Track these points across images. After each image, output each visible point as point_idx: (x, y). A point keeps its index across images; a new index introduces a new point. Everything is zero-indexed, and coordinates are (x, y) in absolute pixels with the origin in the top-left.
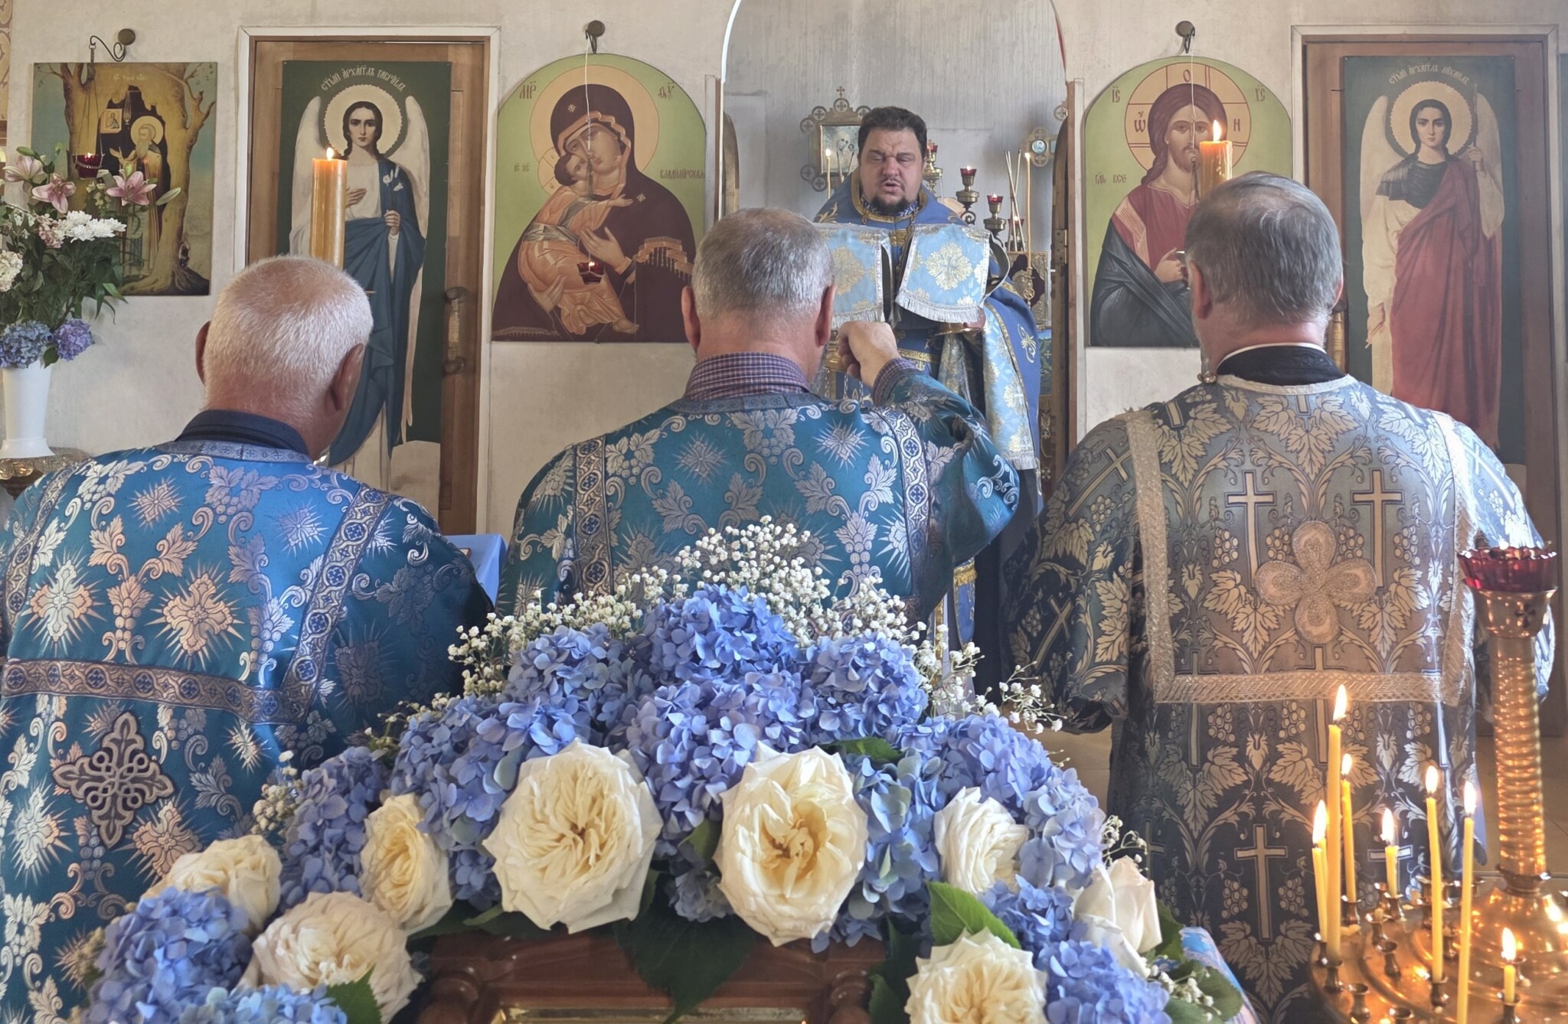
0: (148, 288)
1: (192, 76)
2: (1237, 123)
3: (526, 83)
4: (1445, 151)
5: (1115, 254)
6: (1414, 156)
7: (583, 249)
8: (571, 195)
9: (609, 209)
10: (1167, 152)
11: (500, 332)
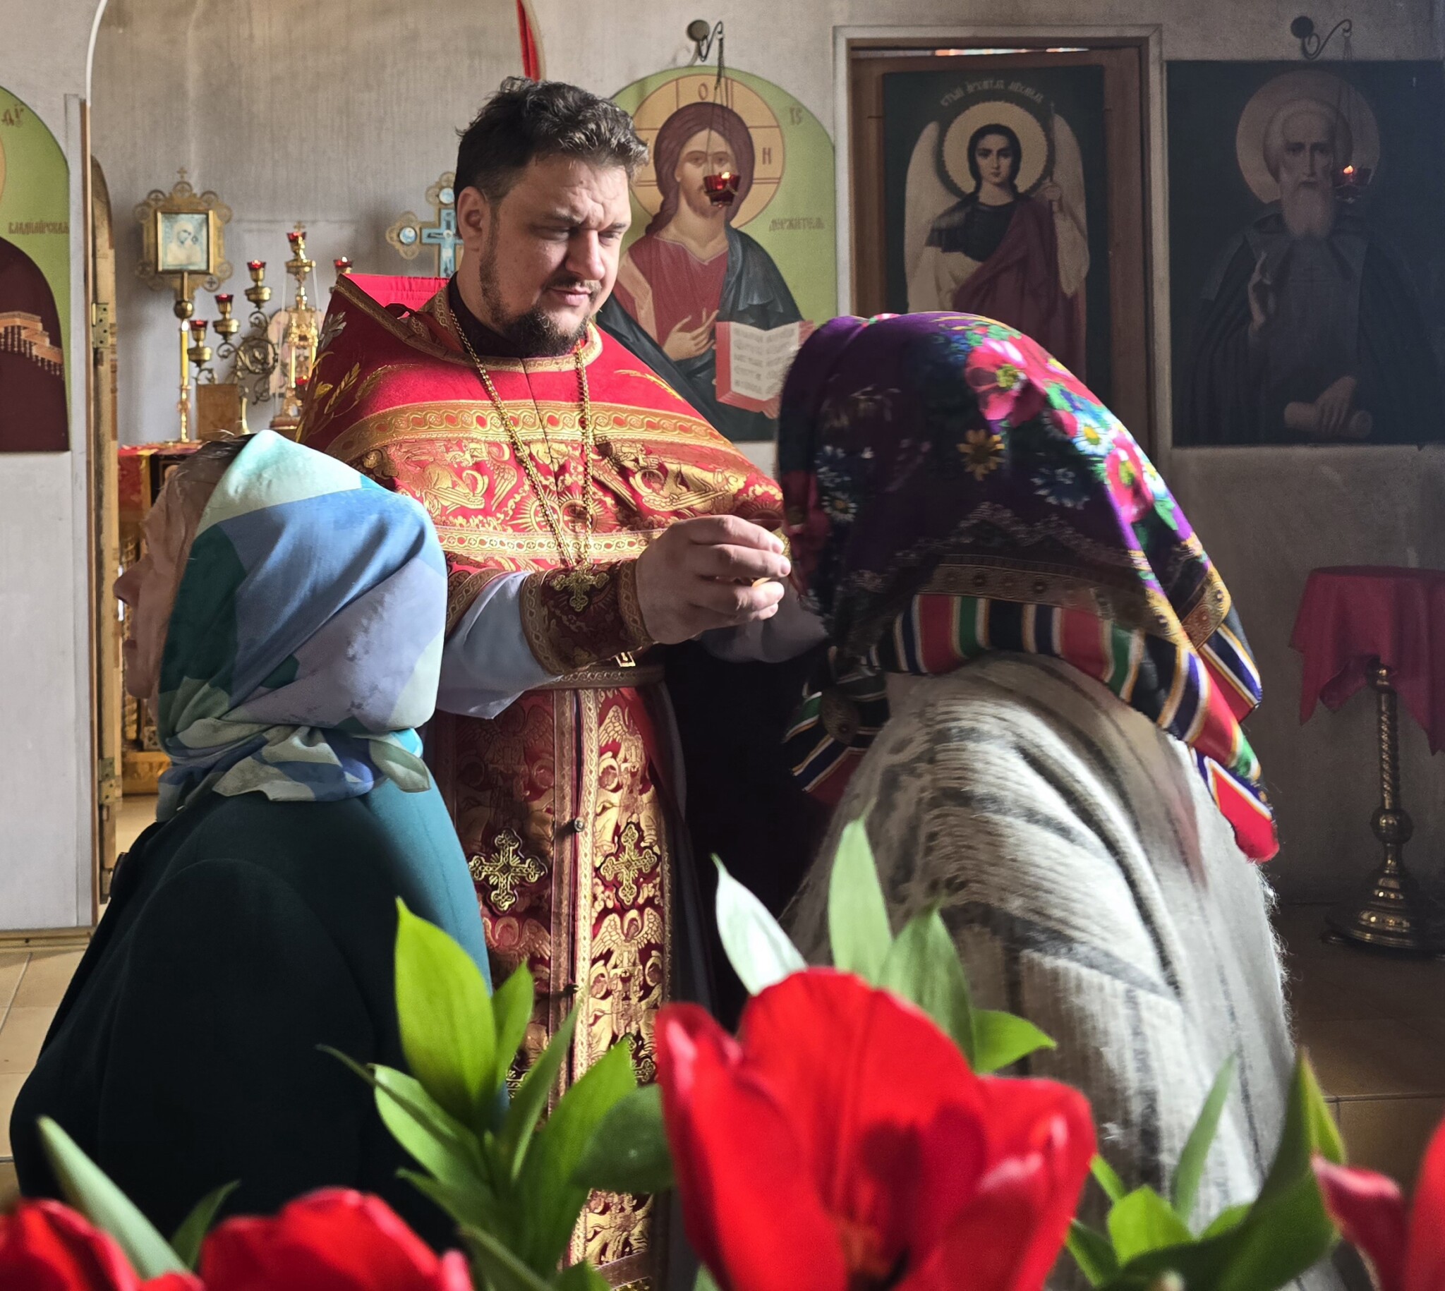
2: (767, 153)
4: (1013, 188)
5: (613, 326)
6: (974, 196)
10: (677, 192)
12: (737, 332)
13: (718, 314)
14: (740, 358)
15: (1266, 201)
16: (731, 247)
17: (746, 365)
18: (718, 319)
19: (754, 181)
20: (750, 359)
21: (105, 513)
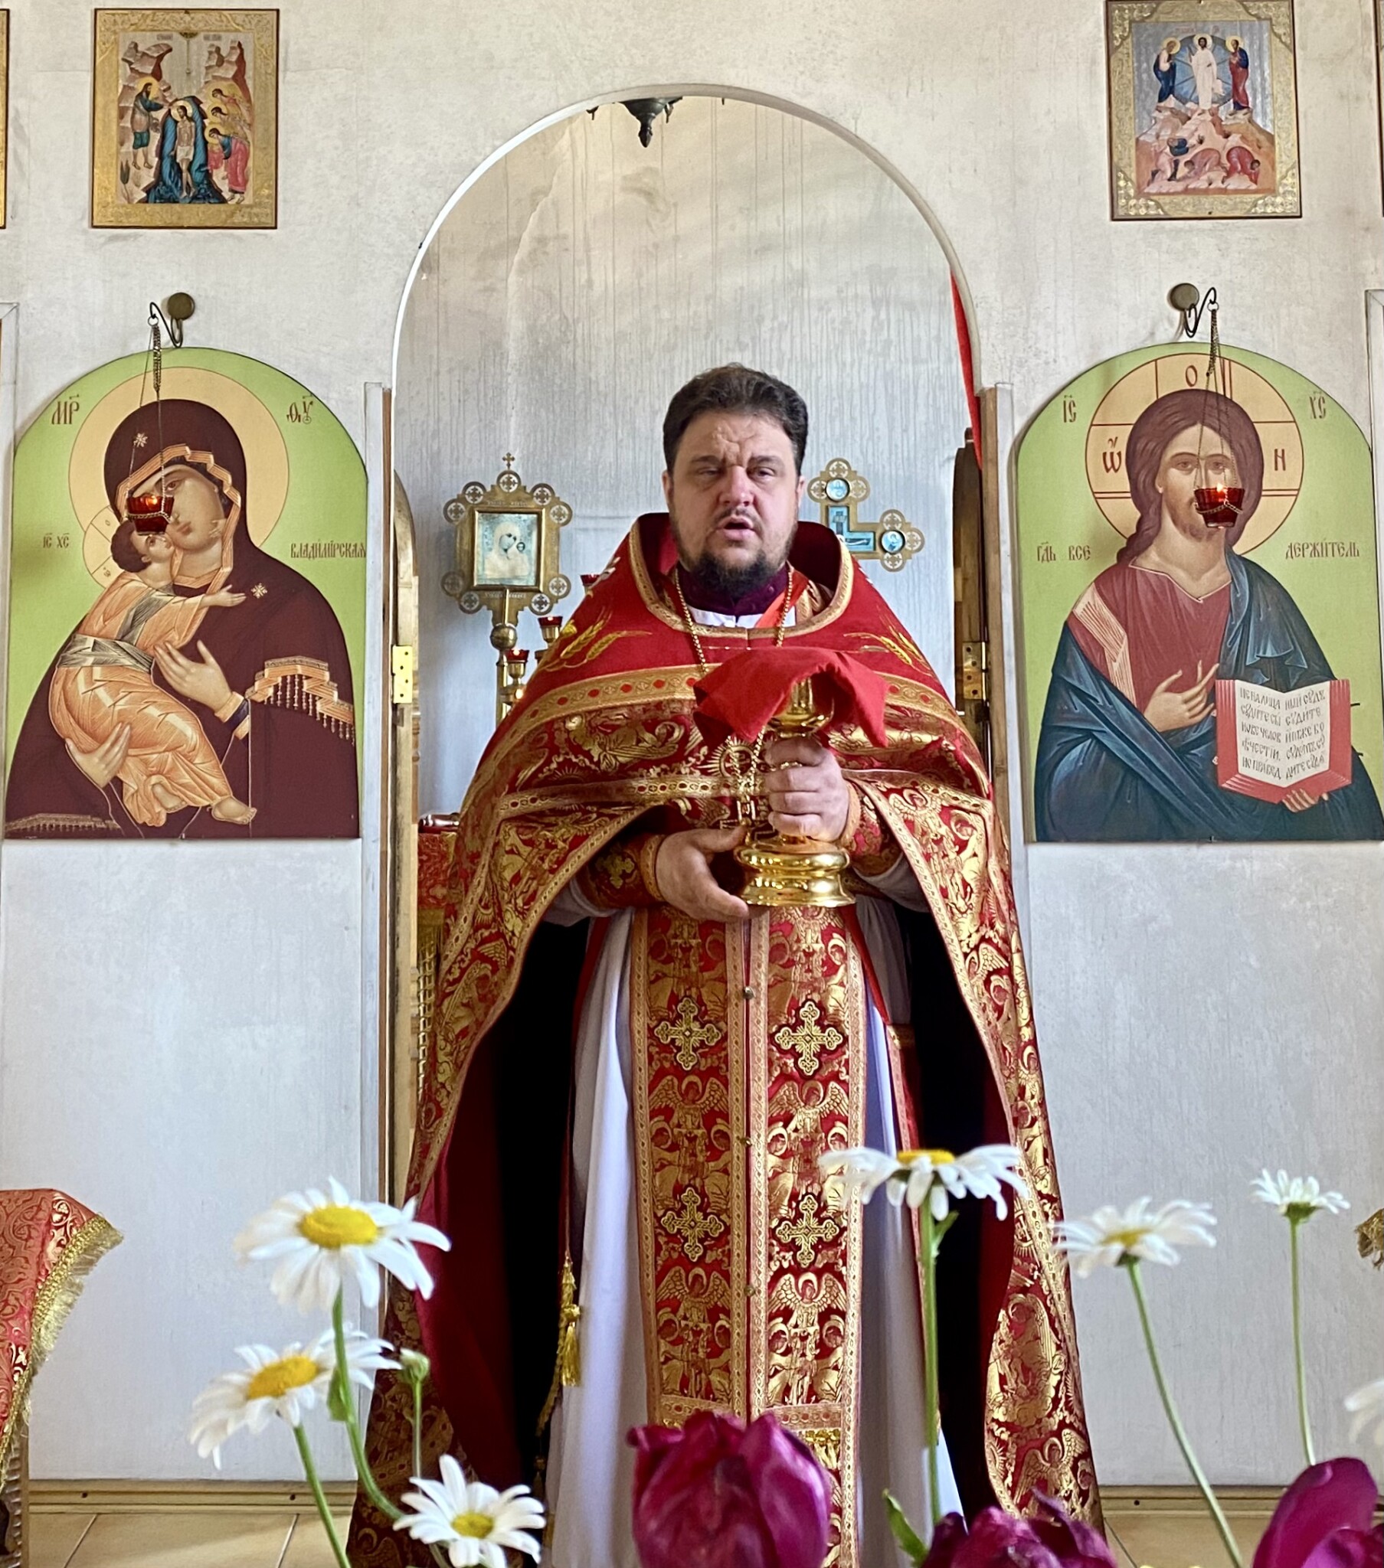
2: (1280, 457)
3: (63, 399)
5: (1076, 683)
7: (160, 679)
8: (138, 589)
9: (204, 611)
10: (1160, 507)
11: (21, 824)
12: (1244, 693)
13: (1217, 670)
14: (1250, 729)
16: (1234, 578)
17: (1258, 738)
18: (1218, 675)
19: (1264, 493)
20: (1264, 732)
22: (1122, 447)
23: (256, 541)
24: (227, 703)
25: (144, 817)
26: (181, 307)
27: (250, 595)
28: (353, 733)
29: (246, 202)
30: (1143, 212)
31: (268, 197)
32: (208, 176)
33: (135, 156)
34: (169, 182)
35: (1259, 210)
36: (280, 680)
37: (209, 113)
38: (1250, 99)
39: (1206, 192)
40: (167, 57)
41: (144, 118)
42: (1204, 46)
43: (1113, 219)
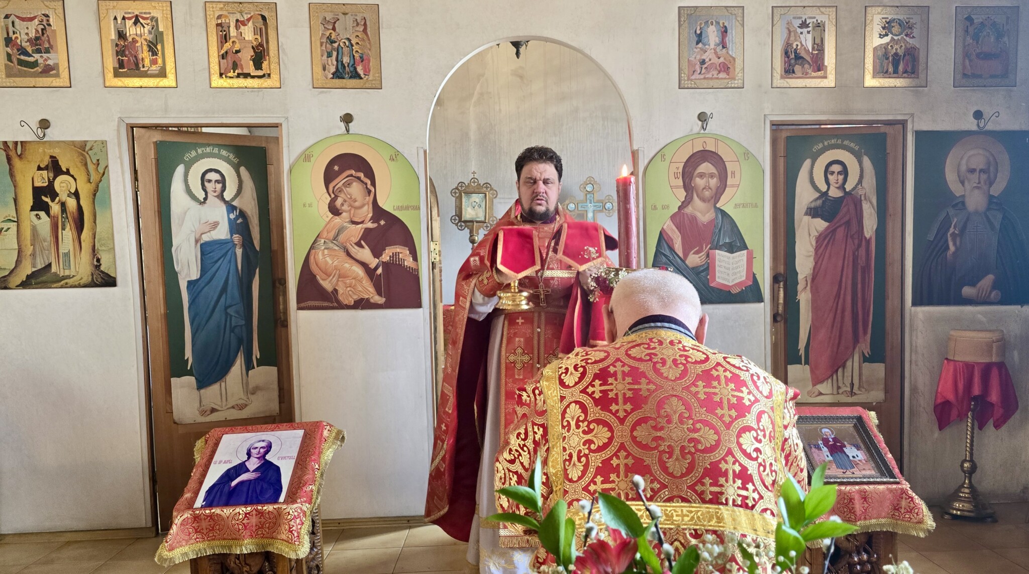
0: (77, 283)
1: (91, 149)
2: (733, 173)
3: (307, 153)
4: (844, 189)
5: (663, 252)
6: (826, 193)
7: (348, 254)
8: (339, 222)
9: (363, 230)
10: (693, 191)
11: (302, 305)
12: (719, 254)
13: (710, 247)
14: (720, 266)
15: (958, 195)
16: (717, 216)
17: (723, 269)
18: (710, 249)
19: (727, 187)
20: (725, 267)
21: (438, 335)
22: (681, 170)
23: (381, 203)
24: (373, 262)
25: (346, 302)
26: (347, 119)
27: (379, 224)
28: (418, 272)
29: (370, 79)
30: (690, 86)
31: (378, 77)
32: (355, 69)
33: (328, 60)
34: (341, 71)
35: (729, 85)
36: (391, 254)
37: (354, 44)
38: (728, 44)
39: (711, 79)
40: (337, 22)
41: (330, 47)
42: (712, 25)
43: (679, 88)
